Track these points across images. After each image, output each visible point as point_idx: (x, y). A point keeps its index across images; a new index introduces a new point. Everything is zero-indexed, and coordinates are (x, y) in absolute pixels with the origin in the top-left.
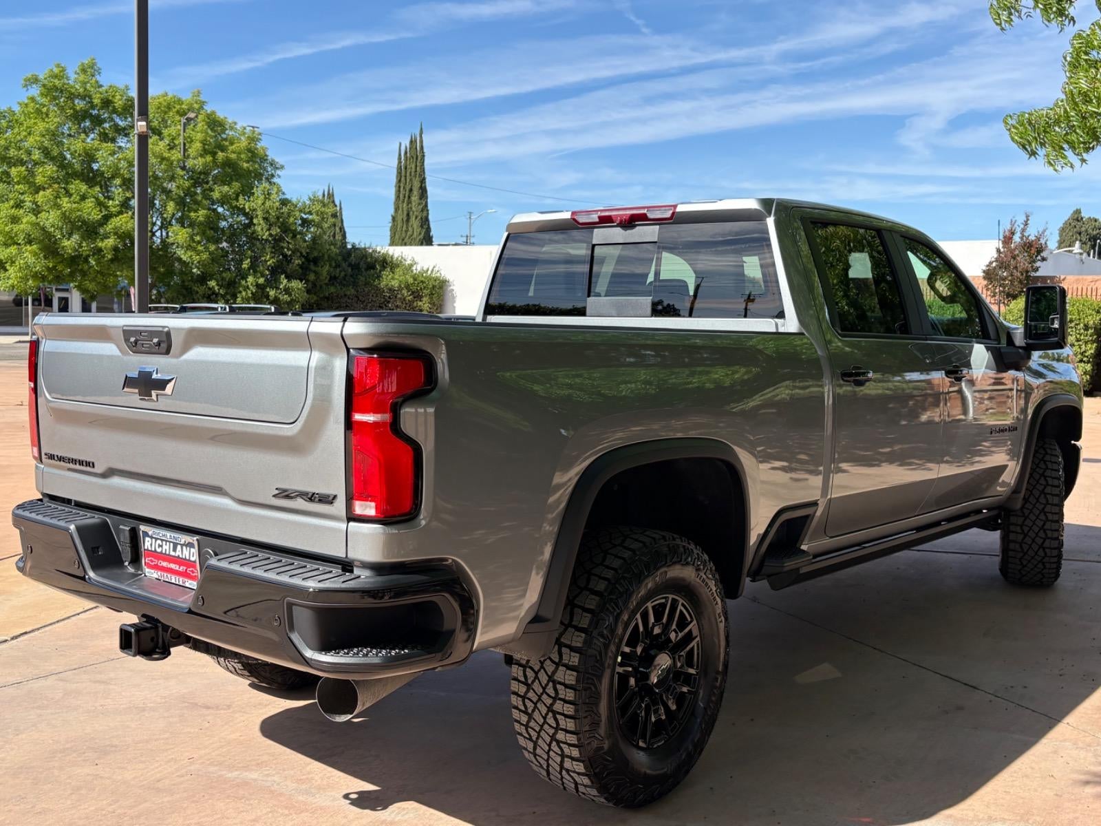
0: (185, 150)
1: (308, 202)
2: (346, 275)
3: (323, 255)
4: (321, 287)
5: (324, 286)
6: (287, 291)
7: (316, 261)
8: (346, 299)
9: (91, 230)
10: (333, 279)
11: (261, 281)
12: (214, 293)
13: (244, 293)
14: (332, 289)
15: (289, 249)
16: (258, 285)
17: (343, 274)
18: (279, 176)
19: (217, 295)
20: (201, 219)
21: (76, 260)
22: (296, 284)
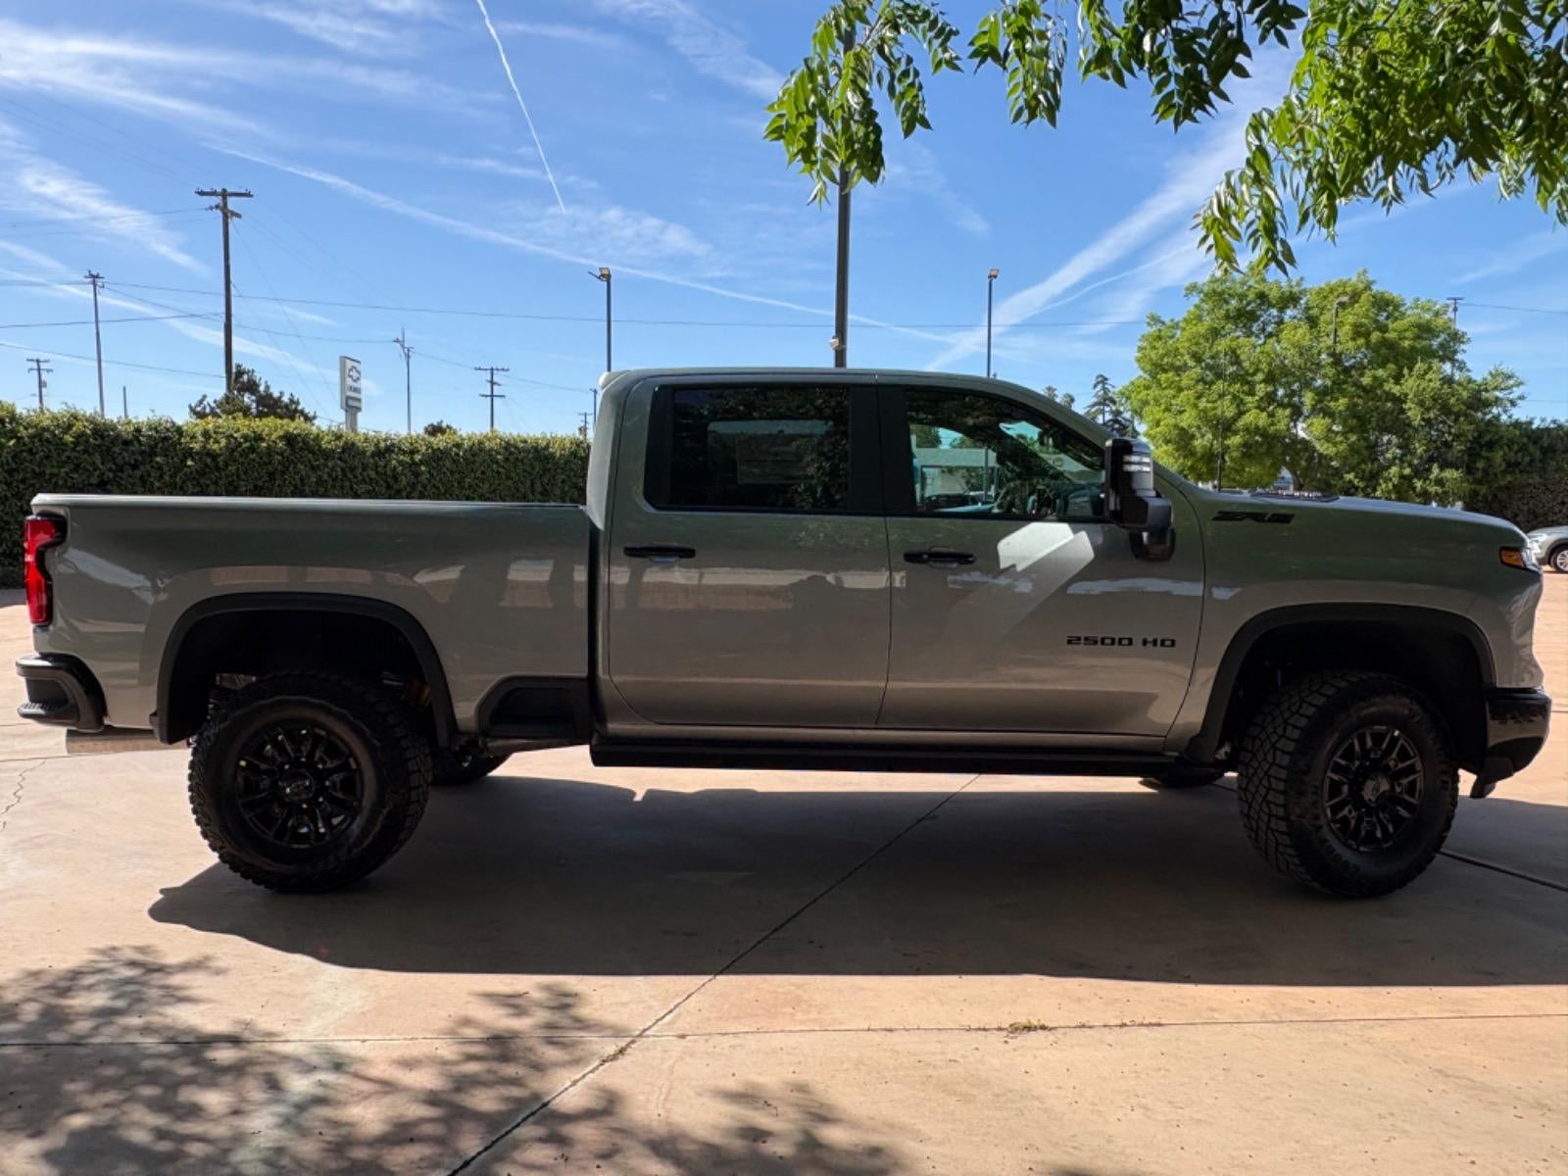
0: (1336, 336)
1: (1489, 378)
2: (1532, 461)
3: (1502, 437)
4: (1495, 475)
5: (1499, 475)
6: (1440, 482)
7: (1490, 446)
8: (1531, 488)
9: (1225, 427)
10: (1512, 466)
11: (1407, 471)
12: (1353, 486)
13: (1384, 486)
14: (1509, 478)
15: (1450, 433)
16: (1402, 477)
17: (1528, 459)
18: (1464, 351)
19: (1357, 488)
20: (1341, 408)
21: (1209, 456)
22: (1451, 474)
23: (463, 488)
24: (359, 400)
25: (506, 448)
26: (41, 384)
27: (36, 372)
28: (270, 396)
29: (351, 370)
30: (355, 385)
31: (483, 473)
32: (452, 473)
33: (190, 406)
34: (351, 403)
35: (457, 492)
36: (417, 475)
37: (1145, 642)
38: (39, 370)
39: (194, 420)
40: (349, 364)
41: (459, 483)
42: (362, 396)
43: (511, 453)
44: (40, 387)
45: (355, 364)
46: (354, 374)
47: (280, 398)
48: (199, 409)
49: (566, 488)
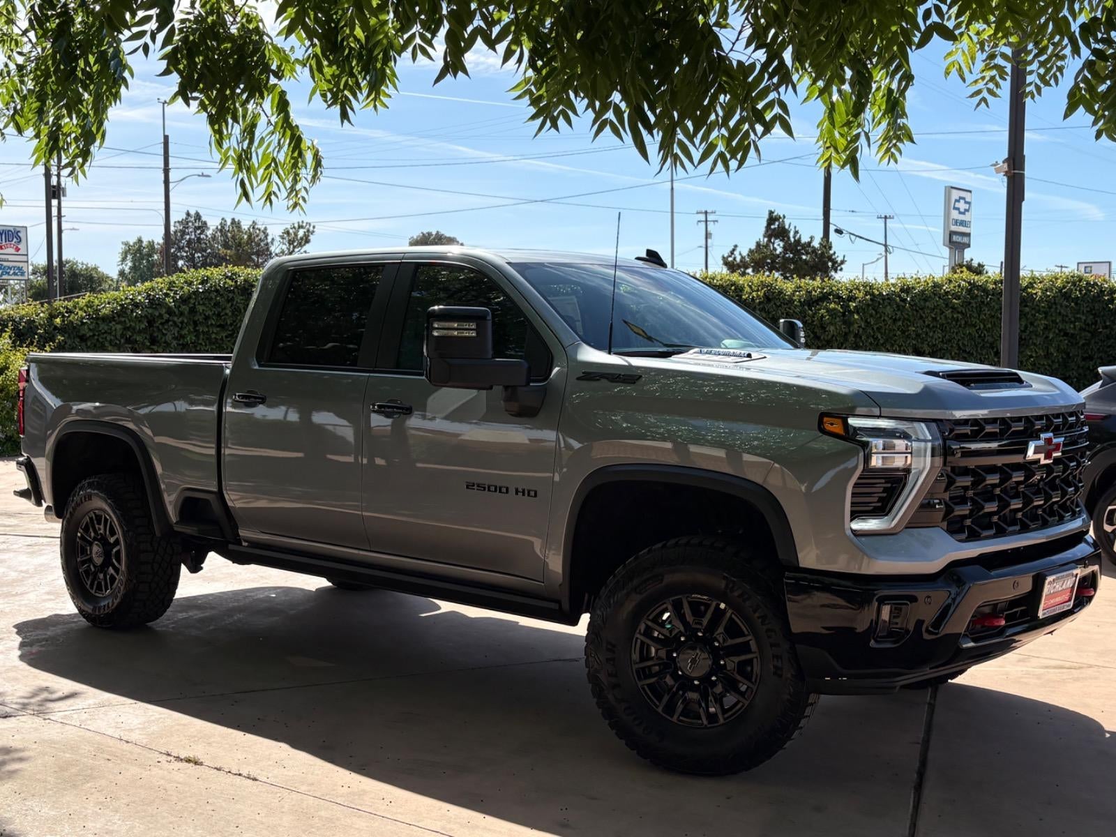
23: (908, 337)
24: (968, 235)
25: (969, 291)
26: (708, 235)
27: (703, 224)
28: (798, 242)
29: (957, 201)
30: (961, 217)
31: (934, 319)
32: (895, 321)
33: (723, 257)
34: (955, 238)
35: (901, 342)
36: (848, 323)
37: (517, 492)
38: (706, 221)
39: (725, 270)
40: (955, 195)
41: (903, 332)
42: (973, 230)
43: (974, 297)
44: (706, 238)
45: (963, 194)
46: (962, 206)
47: (809, 243)
48: (730, 259)
49: (1051, 336)
